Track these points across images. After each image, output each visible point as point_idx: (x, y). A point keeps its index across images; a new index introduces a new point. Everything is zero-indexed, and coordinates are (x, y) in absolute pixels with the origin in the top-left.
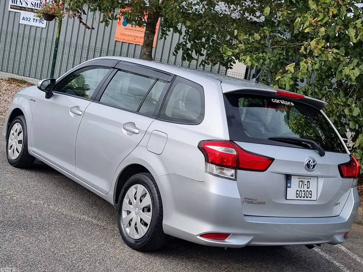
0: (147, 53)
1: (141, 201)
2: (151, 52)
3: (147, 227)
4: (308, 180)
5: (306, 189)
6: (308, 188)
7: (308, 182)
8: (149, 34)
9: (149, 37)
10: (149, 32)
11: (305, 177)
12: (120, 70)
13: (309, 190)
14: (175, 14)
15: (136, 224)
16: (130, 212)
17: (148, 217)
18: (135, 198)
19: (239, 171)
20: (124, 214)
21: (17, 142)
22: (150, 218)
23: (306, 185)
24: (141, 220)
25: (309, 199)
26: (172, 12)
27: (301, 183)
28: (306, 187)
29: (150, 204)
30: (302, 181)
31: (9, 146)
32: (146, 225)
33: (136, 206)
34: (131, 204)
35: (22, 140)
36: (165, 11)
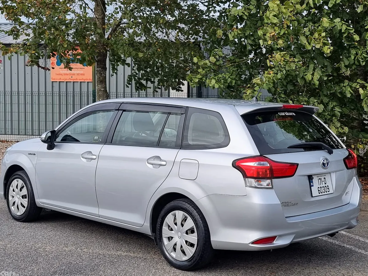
0: (102, 89)
1: (182, 225)
2: (106, 87)
3: (194, 247)
4: (324, 177)
5: (324, 185)
6: (325, 184)
7: (324, 178)
8: (101, 71)
9: (101, 74)
10: (100, 69)
11: (321, 175)
12: (124, 111)
13: (326, 185)
14: (127, 48)
15: (182, 247)
16: (172, 238)
17: (193, 238)
18: (176, 224)
19: (273, 180)
20: (165, 241)
21: (21, 198)
22: (196, 238)
23: (323, 181)
24: (186, 242)
25: (328, 193)
26: (124, 48)
27: (319, 180)
28: (323, 183)
29: (193, 226)
30: (320, 179)
31: (11, 203)
32: (192, 245)
33: (178, 231)
34: (172, 230)
35: (26, 194)
36: (117, 47)
